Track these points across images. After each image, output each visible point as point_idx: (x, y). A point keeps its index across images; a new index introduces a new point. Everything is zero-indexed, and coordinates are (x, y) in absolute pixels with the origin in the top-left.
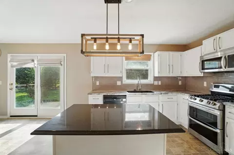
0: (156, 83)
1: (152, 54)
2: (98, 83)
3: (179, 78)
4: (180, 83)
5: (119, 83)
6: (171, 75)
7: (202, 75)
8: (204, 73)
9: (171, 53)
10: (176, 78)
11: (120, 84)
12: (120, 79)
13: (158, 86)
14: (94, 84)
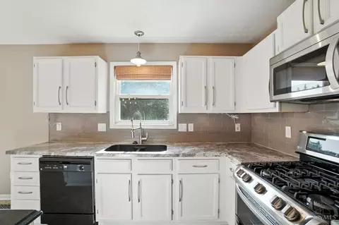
0: (183, 128)
1: (174, 64)
2: (59, 127)
3: (234, 117)
4: (238, 127)
5: (102, 127)
6: (211, 110)
7: (277, 110)
8: (281, 102)
9: (210, 58)
10: (226, 117)
11: (105, 130)
12: (105, 117)
13: (188, 133)
14: (52, 129)
